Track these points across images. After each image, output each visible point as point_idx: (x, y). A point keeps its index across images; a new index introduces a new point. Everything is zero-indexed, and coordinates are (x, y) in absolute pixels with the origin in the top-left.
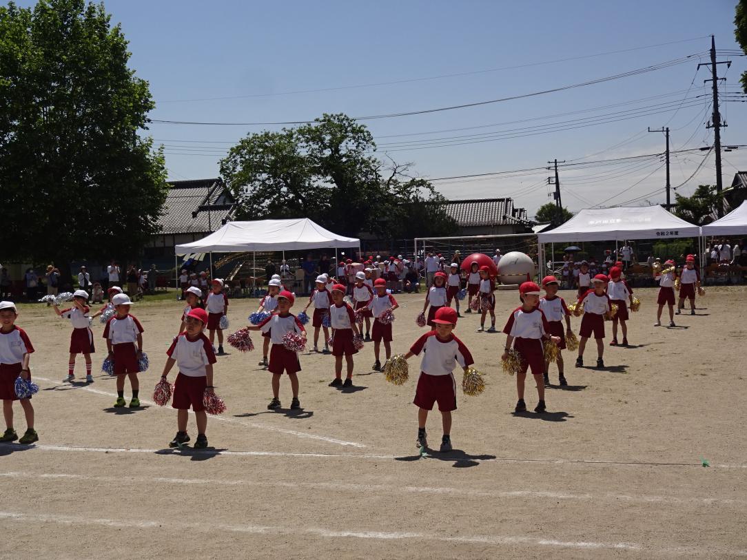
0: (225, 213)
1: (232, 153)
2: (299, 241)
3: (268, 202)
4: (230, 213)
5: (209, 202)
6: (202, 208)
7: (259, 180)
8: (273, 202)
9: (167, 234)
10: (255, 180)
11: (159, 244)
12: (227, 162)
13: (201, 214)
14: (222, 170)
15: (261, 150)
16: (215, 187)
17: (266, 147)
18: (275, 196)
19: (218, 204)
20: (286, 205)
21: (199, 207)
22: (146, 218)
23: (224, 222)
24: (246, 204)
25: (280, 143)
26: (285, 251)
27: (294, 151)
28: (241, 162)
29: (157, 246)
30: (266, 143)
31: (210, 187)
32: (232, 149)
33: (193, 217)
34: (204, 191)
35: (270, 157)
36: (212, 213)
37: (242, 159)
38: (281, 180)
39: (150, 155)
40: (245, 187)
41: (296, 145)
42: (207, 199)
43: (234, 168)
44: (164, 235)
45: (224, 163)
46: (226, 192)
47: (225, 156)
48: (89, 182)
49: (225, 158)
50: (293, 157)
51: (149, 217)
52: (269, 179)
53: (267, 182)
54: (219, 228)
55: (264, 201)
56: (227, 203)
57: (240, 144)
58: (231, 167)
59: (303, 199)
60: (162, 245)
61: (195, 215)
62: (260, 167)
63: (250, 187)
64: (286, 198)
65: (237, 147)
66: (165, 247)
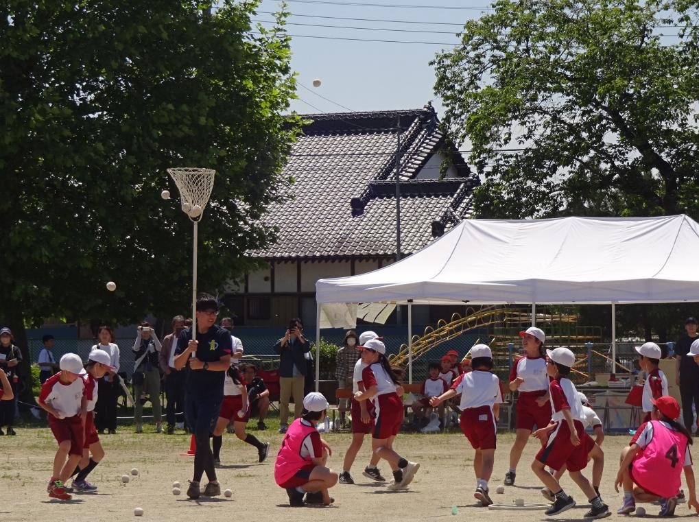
0: (440, 206)
1: (468, 38)
2: (660, 277)
3: (563, 174)
4: (455, 205)
5: (397, 174)
6: (378, 190)
7: (543, 112)
8: (581, 173)
9: (282, 258)
10: (534, 110)
11: (258, 284)
12: (456, 62)
13: (376, 206)
14: (443, 84)
15: (551, 29)
16: (417, 132)
17: (567, 20)
18: (585, 159)
19: (422, 178)
20: (615, 184)
21: (371, 186)
22: (232, 208)
23: (438, 230)
24: (505, 176)
25: (605, 10)
26: (618, 307)
27: (643, 33)
28: (495, 60)
29: (251, 290)
30: (567, 11)
31: (402, 131)
32: (469, 25)
33: (355, 214)
34: (388, 142)
35: (573, 50)
36: (406, 203)
37: (497, 53)
38: (605, 113)
39: (251, 38)
40: (503, 131)
41: (651, 17)
42: (394, 163)
43: (474, 78)
44: (274, 260)
45: (447, 62)
46: (446, 147)
47: (452, 44)
48: (86, 108)
49: (450, 50)
50: (639, 50)
51: (242, 206)
52: (568, 108)
53: (564, 117)
54: (424, 246)
55: (553, 170)
56: (450, 178)
57: (493, 12)
58: (465, 74)
59: (663, 167)
60: (265, 288)
61: (358, 207)
62: (545, 76)
63: (517, 130)
64: (617, 163)
65: (486, 21)
66: (273, 294)
